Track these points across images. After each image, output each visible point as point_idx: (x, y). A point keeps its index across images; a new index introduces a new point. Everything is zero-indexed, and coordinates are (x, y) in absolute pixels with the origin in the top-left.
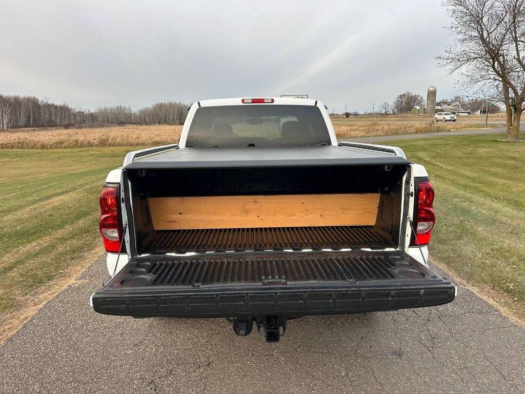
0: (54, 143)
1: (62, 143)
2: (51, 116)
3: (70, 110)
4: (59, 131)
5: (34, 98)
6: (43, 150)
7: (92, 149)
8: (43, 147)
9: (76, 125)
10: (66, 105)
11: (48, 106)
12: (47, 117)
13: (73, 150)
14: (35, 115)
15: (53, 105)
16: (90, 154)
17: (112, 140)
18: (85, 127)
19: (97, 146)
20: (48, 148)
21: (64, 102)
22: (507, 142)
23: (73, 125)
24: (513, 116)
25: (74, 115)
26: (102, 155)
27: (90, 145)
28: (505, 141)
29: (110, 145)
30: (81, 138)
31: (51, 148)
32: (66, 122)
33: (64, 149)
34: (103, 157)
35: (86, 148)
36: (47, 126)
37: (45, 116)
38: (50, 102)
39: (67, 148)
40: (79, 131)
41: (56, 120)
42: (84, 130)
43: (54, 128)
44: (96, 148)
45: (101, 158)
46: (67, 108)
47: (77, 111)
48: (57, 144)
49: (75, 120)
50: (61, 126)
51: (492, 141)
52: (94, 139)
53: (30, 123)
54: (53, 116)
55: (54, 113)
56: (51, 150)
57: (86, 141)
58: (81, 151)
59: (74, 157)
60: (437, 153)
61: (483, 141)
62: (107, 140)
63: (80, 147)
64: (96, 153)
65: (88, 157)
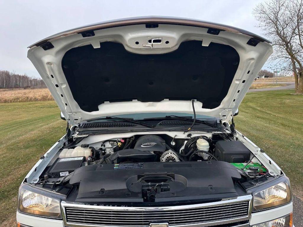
0: (13, 99)
1: (18, 99)
2: (16, 82)
3: (28, 78)
4: (20, 91)
5: (7, 71)
6: (5, 104)
7: (38, 102)
8: (6, 101)
9: (31, 87)
10: (26, 75)
11: (15, 76)
12: (14, 82)
13: (24, 103)
14: (7, 81)
15: (18, 75)
16: (35, 106)
17: (50, 96)
18: (37, 88)
19: (40, 100)
20: (9, 102)
21: (25, 74)
22: (296, 95)
23: (30, 87)
24: (299, 80)
25: (31, 81)
26: (42, 106)
27: (36, 100)
28: (295, 94)
29: (49, 100)
30: (31, 95)
31: (11, 102)
32: (25, 85)
33: (19, 103)
34: (43, 108)
35: (33, 102)
36: (13, 88)
37: (13, 82)
38: (16, 74)
39: (21, 102)
40: (32, 91)
41: (20, 84)
42: (35, 90)
43: (17, 89)
44: (40, 102)
45: (42, 109)
46: (26, 77)
47: (32, 79)
48: (14, 99)
49: (31, 84)
50: (22, 87)
51: (287, 95)
52: (39, 96)
53: (3, 86)
54: (18, 82)
55: (18, 80)
56: (10, 104)
57: (33, 98)
58: (29, 104)
59: (24, 108)
60: (260, 103)
61: (282, 95)
62: (47, 97)
63: (29, 101)
64: (39, 105)
65: (33, 108)
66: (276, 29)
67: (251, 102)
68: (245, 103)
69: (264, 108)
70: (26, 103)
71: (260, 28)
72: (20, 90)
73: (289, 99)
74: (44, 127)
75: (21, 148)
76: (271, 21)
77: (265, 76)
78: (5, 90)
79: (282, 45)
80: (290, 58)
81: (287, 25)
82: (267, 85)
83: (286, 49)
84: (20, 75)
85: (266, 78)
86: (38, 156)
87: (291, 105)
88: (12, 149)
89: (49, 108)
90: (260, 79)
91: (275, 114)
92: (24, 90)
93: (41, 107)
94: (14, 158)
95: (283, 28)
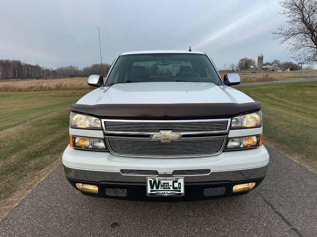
0: (27, 88)
1: (32, 88)
2: (28, 72)
3: (41, 68)
5: (18, 61)
6: (20, 93)
8: (20, 90)
9: (44, 78)
11: (28, 66)
12: (26, 72)
13: (39, 92)
14: (19, 71)
16: (49, 95)
17: (64, 86)
18: (49, 78)
19: (54, 90)
20: (23, 91)
21: (37, 64)
23: (42, 77)
25: (43, 71)
27: (50, 89)
29: (63, 89)
30: (45, 85)
31: (25, 91)
32: (38, 75)
33: (33, 92)
34: (58, 97)
35: (47, 91)
36: (26, 78)
38: (28, 63)
39: (35, 91)
40: (45, 81)
41: (32, 75)
42: (48, 81)
45: (56, 98)
46: (39, 67)
47: (45, 69)
48: (29, 88)
49: (44, 74)
50: (34, 78)
51: (310, 86)
52: (53, 86)
53: (15, 76)
54: (30, 72)
55: (30, 71)
56: (25, 93)
57: (48, 87)
58: (44, 93)
59: (38, 97)
60: (280, 94)
61: (305, 86)
62: (61, 86)
63: (43, 90)
64: (53, 95)
65: (48, 97)
66: (301, 16)
67: (270, 92)
68: (264, 93)
69: (283, 98)
70: (40, 92)
71: (284, 15)
72: (32, 80)
73: (311, 90)
74: (63, 110)
75: (45, 125)
76: (296, 7)
77: (290, 69)
78: (17, 80)
79: (308, 34)
80: (315, 48)
81: (314, 11)
82: (290, 77)
83: (312, 38)
84: (32, 65)
85: (291, 71)
86: (61, 130)
87: (312, 95)
88: (37, 125)
89: (63, 97)
90: (284, 71)
91: (292, 103)
92: (37, 80)
93: (56, 96)
94: (40, 131)
95: (309, 15)
